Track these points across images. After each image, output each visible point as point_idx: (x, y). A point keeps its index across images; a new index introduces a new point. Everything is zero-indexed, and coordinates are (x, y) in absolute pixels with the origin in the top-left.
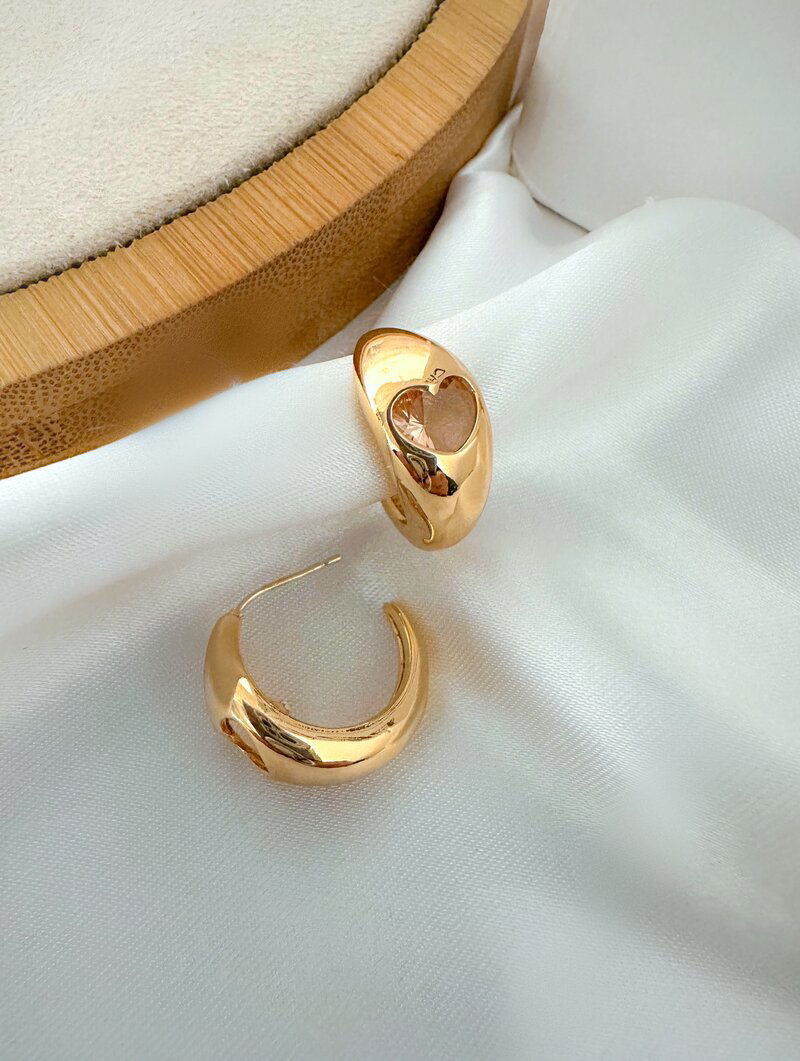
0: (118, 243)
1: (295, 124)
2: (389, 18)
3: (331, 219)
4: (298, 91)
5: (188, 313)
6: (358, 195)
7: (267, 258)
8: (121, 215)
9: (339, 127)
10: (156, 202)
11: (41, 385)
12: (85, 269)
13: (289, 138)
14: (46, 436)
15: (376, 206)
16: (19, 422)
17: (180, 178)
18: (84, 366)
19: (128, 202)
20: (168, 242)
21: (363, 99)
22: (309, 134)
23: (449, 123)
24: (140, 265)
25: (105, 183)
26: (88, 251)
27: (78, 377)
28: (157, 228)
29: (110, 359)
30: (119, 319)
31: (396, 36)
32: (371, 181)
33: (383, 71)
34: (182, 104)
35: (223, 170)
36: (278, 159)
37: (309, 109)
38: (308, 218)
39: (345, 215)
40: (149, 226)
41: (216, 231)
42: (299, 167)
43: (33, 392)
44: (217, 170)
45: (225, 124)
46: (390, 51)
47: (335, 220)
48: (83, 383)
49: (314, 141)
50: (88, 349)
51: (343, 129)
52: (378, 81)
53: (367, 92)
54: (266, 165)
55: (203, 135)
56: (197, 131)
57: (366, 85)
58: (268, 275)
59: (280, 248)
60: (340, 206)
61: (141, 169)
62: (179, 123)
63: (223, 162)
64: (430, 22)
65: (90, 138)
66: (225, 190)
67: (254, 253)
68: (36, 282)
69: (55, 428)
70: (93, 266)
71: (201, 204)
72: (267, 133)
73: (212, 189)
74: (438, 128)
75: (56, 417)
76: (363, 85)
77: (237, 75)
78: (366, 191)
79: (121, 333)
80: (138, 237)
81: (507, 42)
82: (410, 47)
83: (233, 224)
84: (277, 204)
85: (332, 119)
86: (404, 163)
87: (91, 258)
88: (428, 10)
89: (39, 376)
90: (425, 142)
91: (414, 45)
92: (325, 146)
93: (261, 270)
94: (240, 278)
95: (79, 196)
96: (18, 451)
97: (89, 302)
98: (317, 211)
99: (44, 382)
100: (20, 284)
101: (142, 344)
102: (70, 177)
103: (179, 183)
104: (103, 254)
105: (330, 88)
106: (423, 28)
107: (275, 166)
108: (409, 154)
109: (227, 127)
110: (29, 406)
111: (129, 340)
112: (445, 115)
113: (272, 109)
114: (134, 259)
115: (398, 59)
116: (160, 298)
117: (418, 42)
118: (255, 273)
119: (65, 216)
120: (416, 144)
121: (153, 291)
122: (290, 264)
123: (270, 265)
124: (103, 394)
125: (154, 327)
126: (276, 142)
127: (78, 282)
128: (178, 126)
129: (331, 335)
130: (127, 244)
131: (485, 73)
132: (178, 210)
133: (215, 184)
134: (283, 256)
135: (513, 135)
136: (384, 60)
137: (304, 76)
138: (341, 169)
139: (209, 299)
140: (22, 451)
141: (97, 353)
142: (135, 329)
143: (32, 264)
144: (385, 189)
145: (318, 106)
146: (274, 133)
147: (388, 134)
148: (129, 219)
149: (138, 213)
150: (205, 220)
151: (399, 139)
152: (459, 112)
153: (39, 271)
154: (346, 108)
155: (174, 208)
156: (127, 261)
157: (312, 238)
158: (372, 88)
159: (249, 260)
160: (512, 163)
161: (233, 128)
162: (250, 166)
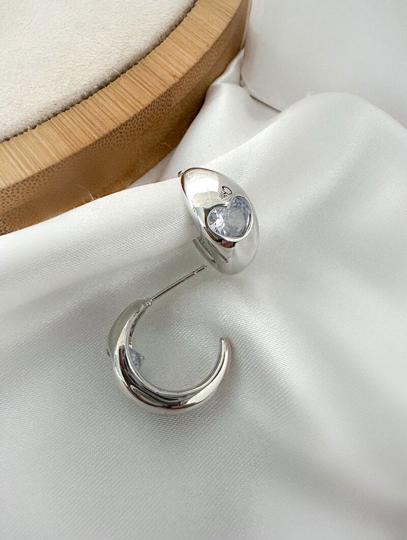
0: (29, 127)
1: (121, 62)
2: (171, 6)
3: (139, 110)
4: (122, 46)
5: (65, 162)
6: (153, 98)
7: (106, 132)
8: (30, 113)
9: (144, 62)
10: (49, 105)
12: (12, 142)
13: (118, 70)
15: (164, 103)
17: (61, 93)
18: (10, 191)
19: (34, 106)
20: (54, 126)
21: (157, 48)
22: (129, 67)
23: (202, 59)
24: (40, 138)
25: (22, 96)
26: (13, 132)
27: (8, 197)
28: (50, 119)
29: (25, 187)
30: (28, 167)
31: (175, 14)
32: (160, 90)
33: (168, 33)
34: (63, 54)
35: (84, 87)
36: (112, 81)
37: (128, 55)
38: (127, 111)
39: (146, 108)
40: (45, 118)
41: (80, 120)
42: (123, 85)
44: (80, 88)
45: (85, 64)
46: (172, 23)
47: (141, 111)
48: (11, 199)
49: (132, 71)
50: (12, 182)
51: (146, 64)
52: (165, 38)
53: (159, 44)
54: (106, 84)
55: (73, 70)
56: (70, 68)
57: (159, 41)
58: (107, 141)
59: (112, 126)
60: (144, 104)
61: (41, 89)
62: (62, 64)
63: (83, 84)
64: (193, 7)
65: (16, 74)
66: (85, 98)
67: (99, 130)
70: (16, 140)
71: (72, 106)
72: (106, 68)
73: (78, 97)
74: (196, 61)
76: (157, 41)
77: (92, 39)
78: (158, 95)
79: (29, 174)
80: (40, 124)
81: (233, 16)
82: (182, 21)
83: (88, 115)
84: (111, 104)
85: (141, 59)
86: (177, 80)
87: (16, 136)
90: (189, 69)
91: (184, 19)
92: (137, 73)
93: (103, 138)
94: (91, 143)
95: (9, 104)
97: (13, 158)
98: (132, 107)
101: (41, 179)
102: (5, 94)
103: (61, 95)
104: (22, 133)
105: (140, 43)
106: (189, 10)
107: (111, 85)
108: (180, 75)
109: (86, 66)
111: (33, 177)
112: (200, 54)
113: (110, 55)
114: (37, 135)
115: (176, 26)
116: (50, 156)
117: (187, 18)
118: (99, 140)
120: (184, 70)
121: (46, 151)
122: (118, 135)
123: (107, 135)
124: (23, 205)
125: (46, 170)
126: (111, 72)
127: (7, 146)
128: (61, 66)
129: (147, 171)
130: (34, 128)
131: (220, 31)
132: (60, 109)
133: (79, 95)
134: (114, 131)
135: (241, 65)
136: (168, 27)
137: (126, 37)
138: (145, 85)
139: (75, 154)
141: (17, 184)
142: (36, 171)
144: (169, 93)
145: (134, 53)
146: (111, 67)
147: (169, 66)
148: (34, 115)
149: (39, 111)
150: (74, 114)
151: (176, 68)
152: (207, 53)
154: (148, 53)
155: (59, 107)
156: (34, 137)
157: (129, 121)
158: (162, 42)
159: (96, 133)
160: (241, 78)
161: (89, 66)
162: (98, 85)
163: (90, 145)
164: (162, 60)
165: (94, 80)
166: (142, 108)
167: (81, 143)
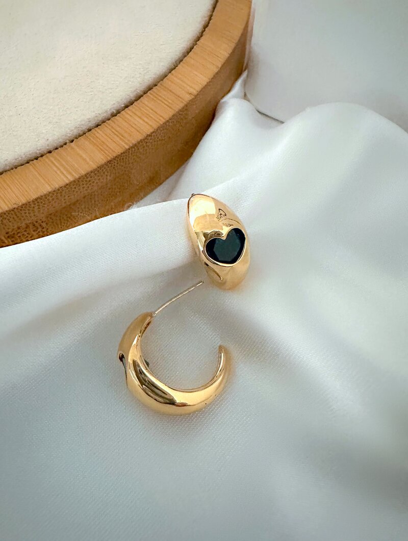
0: (68, 141)
1: (143, 84)
2: (183, 36)
3: (162, 123)
4: (143, 71)
5: (100, 168)
6: (173, 112)
7: (134, 142)
8: (68, 129)
9: (163, 84)
10: (84, 122)
11: (37, 204)
12: (54, 153)
13: (141, 91)
14: (40, 229)
15: (182, 117)
16: (28, 222)
17: (94, 112)
18: (55, 194)
19: (71, 123)
20: (90, 139)
21: (173, 72)
22: (150, 88)
23: (213, 79)
24: (78, 150)
26: (55, 145)
27: (53, 199)
28: (85, 134)
29: (67, 191)
30: (70, 173)
31: (186, 43)
32: (178, 106)
33: (181, 59)
34: (93, 80)
35: (113, 106)
36: (136, 100)
37: (149, 78)
38: (150, 123)
39: (168, 121)
40: (81, 133)
41: (110, 132)
42: (146, 103)
43: (34, 207)
44: (110, 107)
46: (184, 50)
47: (164, 124)
49: (153, 91)
50: (57, 186)
51: (165, 85)
52: (180, 63)
53: (175, 68)
54: (131, 103)
55: (103, 93)
56: (100, 91)
58: (135, 150)
59: (139, 137)
60: (165, 117)
61: (77, 109)
62: (92, 88)
63: (114, 102)
64: (201, 37)
65: (53, 98)
66: (114, 115)
67: (128, 140)
68: (33, 160)
69: (44, 225)
70: (57, 152)
71: (104, 122)
72: (131, 89)
73: (108, 115)
74: (208, 81)
75: (44, 219)
76: (173, 66)
77: (116, 66)
78: (177, 110)
79: (72, 179)
80: (77, 138)
81: (237, 42)
83: (118, 129)
84: (138, 119)
85: (159, 81)
86: (193, 97)
87: (57, 149)
88: (201, 31)
89: (36, 199)
90: (202, 87)
91: (195, 47)
92: (158, 93)
93: (132, 147)
95: (50, 122)
96: (28, 237)
97: (56, 167)
98: (155, 120)
99: (38, 202)
100: (26, 162)
101: (81, 183)
102: (45, 115)
104: (62, 146)
105: (158, 68)
106: (198, 39)
107: (135, 103)
108: (195, 92)
109: (113, 88)
110: (32, 214)
111: (74, 181)
112: (211, 75)
113: (133, 79)
114: (75, 147)
115: (188, 53)
116: (88, 163)
118: (129, 149)
119: (44, 131)
120: (198, 88)
121: (84, 160)
122: (145, 144)
123: (135, 145)
124: (64, 208)
125: (85, 175)
126: (135, 93)
127: (51, 158)
129: (167, 178)
130: (72, 141)
131: (227, 55)
133: (109, 113)
134: (141, 141)
135: (245, 83)
136: (181, 54)
137: (146, 64)
138: (166, 102)
139: (109, 162)
140: (29, 236)
141: (61, 188)
142: (77, 177)
143: (31, 152)
144: (186, 108)
145: (153, 76)
146: (135, 89)
147: (185, 85)
148: (72, 130)
149: (76, 127)
150: (106, 128)
151: (191, 87)
152: (217, 73)
153: (34, 155)
154: (166, 76)
155: (92, 124)
156: (72, 148)
157: (153, 132)
158: (177, 66)
159: (126, 143)
160: (245, 95)
161: (116, 89)
162: (124, 104)
163: (122, 154)
164: (178, 81)
165: (121, 100)
166: (164, 121)
167: (114, 152)
